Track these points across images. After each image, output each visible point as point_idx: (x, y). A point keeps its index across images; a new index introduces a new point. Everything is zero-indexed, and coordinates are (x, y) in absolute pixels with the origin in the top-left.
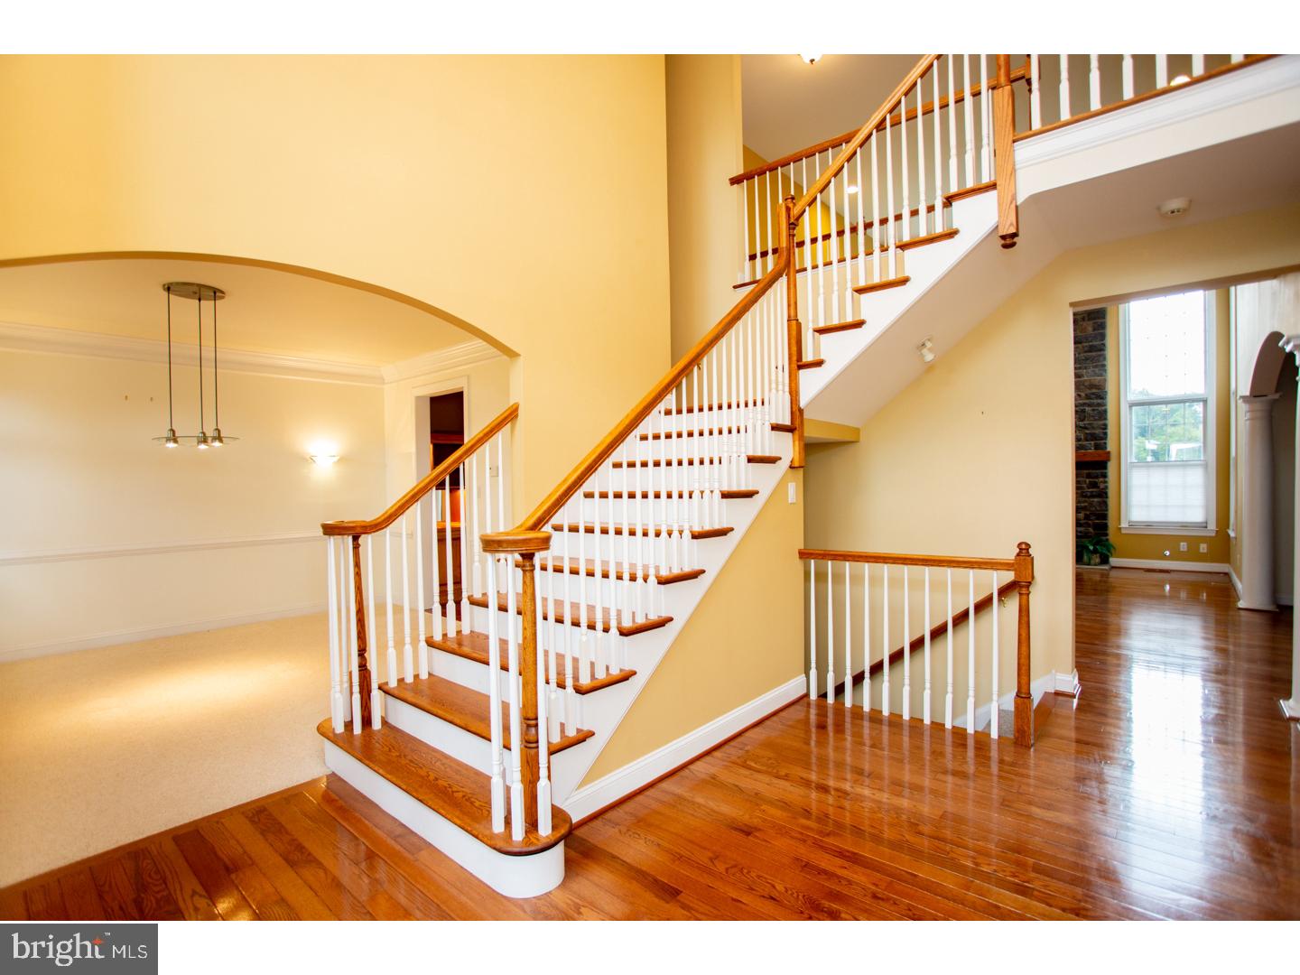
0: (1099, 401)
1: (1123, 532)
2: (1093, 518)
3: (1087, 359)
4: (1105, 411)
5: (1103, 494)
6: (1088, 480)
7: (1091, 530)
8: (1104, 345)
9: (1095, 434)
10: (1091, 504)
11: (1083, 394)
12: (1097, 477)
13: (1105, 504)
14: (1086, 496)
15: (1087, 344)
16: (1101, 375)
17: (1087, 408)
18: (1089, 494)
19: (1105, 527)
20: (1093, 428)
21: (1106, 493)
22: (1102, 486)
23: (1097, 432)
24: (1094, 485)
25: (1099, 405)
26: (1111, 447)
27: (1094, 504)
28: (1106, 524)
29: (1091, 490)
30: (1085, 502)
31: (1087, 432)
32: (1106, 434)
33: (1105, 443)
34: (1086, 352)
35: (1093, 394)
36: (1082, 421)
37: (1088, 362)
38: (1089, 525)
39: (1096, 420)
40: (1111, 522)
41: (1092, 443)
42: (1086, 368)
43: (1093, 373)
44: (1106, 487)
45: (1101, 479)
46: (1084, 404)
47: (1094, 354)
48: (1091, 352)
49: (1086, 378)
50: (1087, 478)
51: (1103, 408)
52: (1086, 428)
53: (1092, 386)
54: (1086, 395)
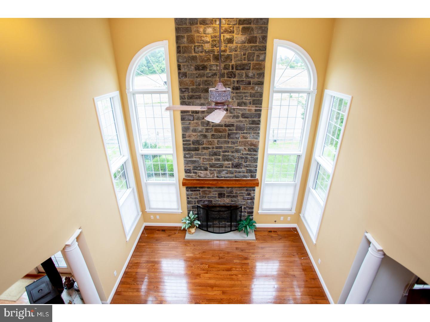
0: (255, 153)
1: (259, 214)
2: (247, 209)
3: (250, 128)
4: (257, 158)
5: (253, 199)
6: (246, 192)
7: (246, 214)
8: (260, 121)
9: (251, 170)
10: (247, 203)
11: (247, 149)
12: (250, 191)
13: (253, 202)
14: (245, 200)
15: (251, 119)
16: (257, 139)
17: (248, 156)
18: (246, 199)
19: (252, 212)
20: (251, 167)
21: (254, 198)
22: (252, 195)
23: (252, 169)
24: (249, 194)
25: (255, 155)
26: (258, 176)
27: (248, 203)
28: (253, 211)
29: (247, 197)
30: (244, 202)
31: (247, 168)
32: (256, 170)
33: (256, 175)
34: (250, 124)
35: (252, 149)
36: (246, 163)
37: (251, 130)
38: (245, 212)
39: (252, 163)
40: (255, 210)
41: (250, 174)
42: (249, 134)
43: (253, 137)
44: (254, 195)
45: (252, 192)
46: (247, 154)
47: (254, 125)
48: (253, 124)
49: (249, 139)
50: (246, 191)
51: (256, 157)
52: (247, 167)
53: (252, 144)
54: (249, 149)
